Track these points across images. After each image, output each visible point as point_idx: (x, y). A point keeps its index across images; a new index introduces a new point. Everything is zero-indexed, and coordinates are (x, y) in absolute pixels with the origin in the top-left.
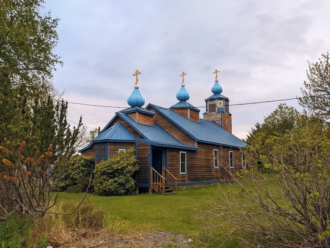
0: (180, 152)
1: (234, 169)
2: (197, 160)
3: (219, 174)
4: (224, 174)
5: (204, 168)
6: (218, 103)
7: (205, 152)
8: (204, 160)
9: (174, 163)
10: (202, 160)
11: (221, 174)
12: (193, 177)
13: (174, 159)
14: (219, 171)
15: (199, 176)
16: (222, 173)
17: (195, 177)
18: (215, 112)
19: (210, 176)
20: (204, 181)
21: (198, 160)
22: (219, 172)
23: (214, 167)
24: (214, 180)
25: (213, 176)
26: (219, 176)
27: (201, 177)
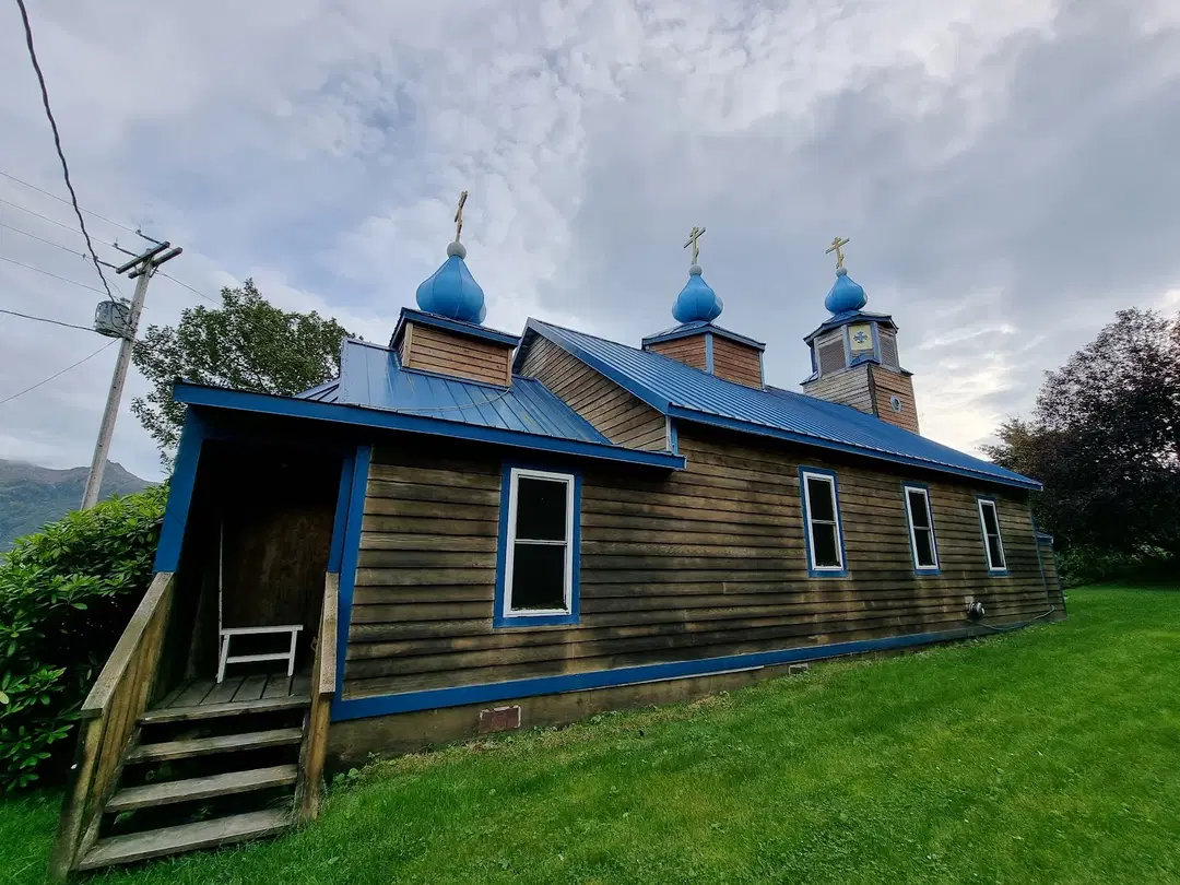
0: (516, 473)
1: (942, 576)
2: (674, 524)
3: (848, 606)
4: (881, 604)
5: (735, 576)
6: (852, 337)
7: (744, 484)
8: (733, 528)
9: (436, 542)
10: (713, 527)
11: (863, 605)
12: (644, 631)
13: (440, 514)
14: (846, 587)
15: (690, 627)
16: (866, 601)
17: (654, 630)
18: (843, 370)
19: (783, 622)
20: (742, 653)
21: (685, 525)
22: (848, 597)
23: (814, 566)
24: (815, 641)
25: (806, 620)
26: (850, 616)
27: (710, 626)
